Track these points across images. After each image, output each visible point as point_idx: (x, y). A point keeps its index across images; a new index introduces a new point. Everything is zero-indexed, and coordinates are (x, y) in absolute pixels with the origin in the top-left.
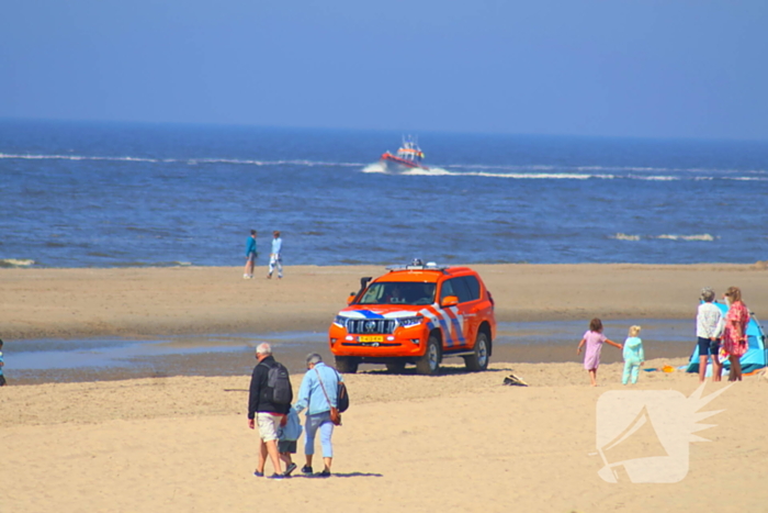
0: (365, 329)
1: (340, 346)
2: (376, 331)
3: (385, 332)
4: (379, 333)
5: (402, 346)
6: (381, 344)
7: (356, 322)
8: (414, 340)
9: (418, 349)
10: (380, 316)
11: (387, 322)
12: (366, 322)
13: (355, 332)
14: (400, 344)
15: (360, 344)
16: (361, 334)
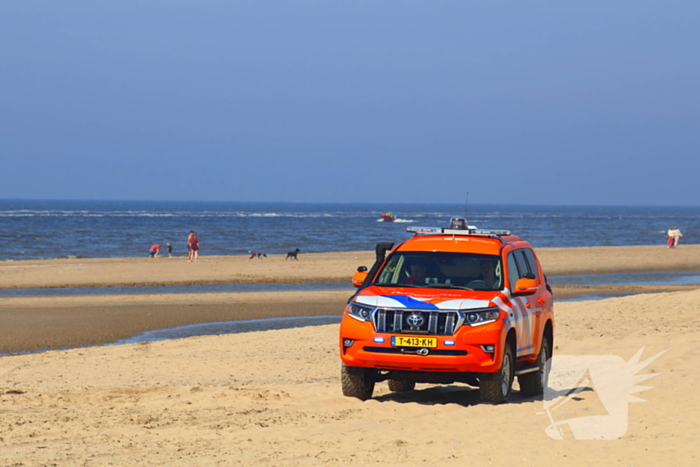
0: (406, 326)
1: (362, 351)
2: (424, 329)
3: (440, 332)
4: (430, 333)
5: (468, 355)
6: (432, 351)
7: (390, 314)
8: (486, 346)
9: (490, 363)
10: (430, 305)
11: (442, 316)
12: (406, 314)
13: (389, 329)
14: (464, 353)
15: (398, 349)
16: (399, 332)
